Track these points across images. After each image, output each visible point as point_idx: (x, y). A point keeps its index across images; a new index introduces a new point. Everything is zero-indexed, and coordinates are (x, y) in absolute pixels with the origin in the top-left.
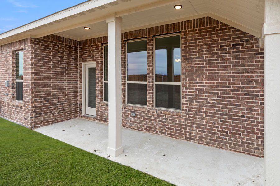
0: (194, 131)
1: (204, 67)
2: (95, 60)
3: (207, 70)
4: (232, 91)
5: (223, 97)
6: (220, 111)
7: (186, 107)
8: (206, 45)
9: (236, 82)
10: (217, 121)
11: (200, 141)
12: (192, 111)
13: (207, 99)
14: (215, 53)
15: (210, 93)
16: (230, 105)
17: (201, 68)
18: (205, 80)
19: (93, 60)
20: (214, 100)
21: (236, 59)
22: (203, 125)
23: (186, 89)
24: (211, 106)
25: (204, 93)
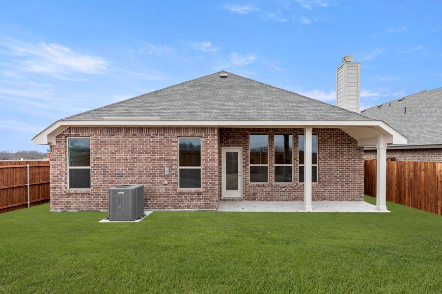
0: (327, 194)
1: (332, 155)
2: (241, 146)
3: (334, 157)
4: (346, 168)
5: (342, 172)
6: (340, 180)
7: (322, 180)
8: (333, 142)
9: (348, 164)
10: (339, 186)
11: (330, 199)
12: (326, 182)
13: (334, 174)
14: (338, 147)
15: (336, 170)
16: (346, 176)
17: (331, 156)
18: (333, 162)
19: (238, 146)
20: (337, 174)
21: (348, 151)
22: (332, 190)
23: (322, 168)
24: (336, 178)
25: (332, 170)
